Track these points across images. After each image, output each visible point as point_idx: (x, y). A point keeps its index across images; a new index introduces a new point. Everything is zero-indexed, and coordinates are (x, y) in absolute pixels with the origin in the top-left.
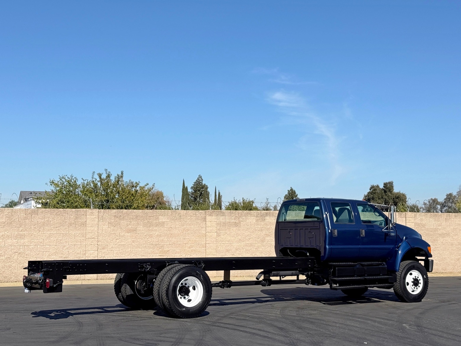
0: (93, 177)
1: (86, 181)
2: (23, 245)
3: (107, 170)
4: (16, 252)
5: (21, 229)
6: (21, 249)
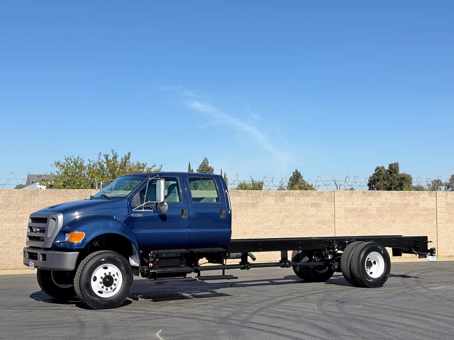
0: (99, 158)
1: (93, 162)
2: (21, 229)
3: (113, 151)
4: (15, 237)
5: (19, 211)
6: (20, 234)
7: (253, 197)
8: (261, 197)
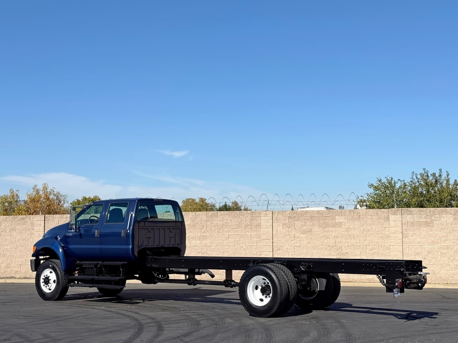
7: (427, 215)
8: (437, 216)
